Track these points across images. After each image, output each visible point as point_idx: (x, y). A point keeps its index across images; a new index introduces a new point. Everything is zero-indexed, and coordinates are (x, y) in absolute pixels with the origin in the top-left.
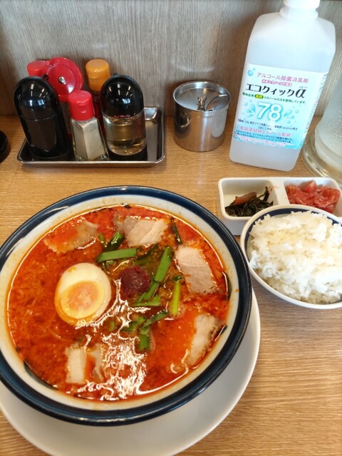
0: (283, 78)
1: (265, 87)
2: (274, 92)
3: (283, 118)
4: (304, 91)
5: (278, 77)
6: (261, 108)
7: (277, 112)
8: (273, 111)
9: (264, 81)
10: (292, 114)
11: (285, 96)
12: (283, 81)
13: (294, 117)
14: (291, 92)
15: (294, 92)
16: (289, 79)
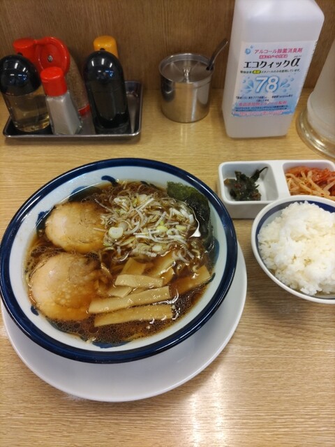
0: (280, 51)
1: (262, 62)
2: (271, 65)
3: (280, 88)
4: (298, 60)
5: (275, 51)
6: (258, 83)
7: (274, 84)
8: (270, 83)
9: (261, 57)
10: (288, 83)
11: (282, 67)
12: (279, 54)
13: (289, 85)
14: (287, 63)
15: (289, 62)
16: (285, 51)
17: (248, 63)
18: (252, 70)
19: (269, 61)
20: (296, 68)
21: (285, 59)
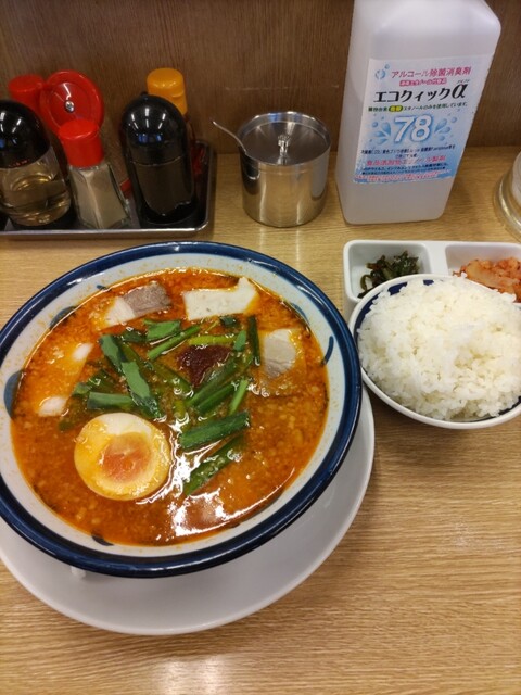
17: (381, 94)
18: (388, 105)
19: (416, 90)
20: (460, 100)
21: (443, 86)
